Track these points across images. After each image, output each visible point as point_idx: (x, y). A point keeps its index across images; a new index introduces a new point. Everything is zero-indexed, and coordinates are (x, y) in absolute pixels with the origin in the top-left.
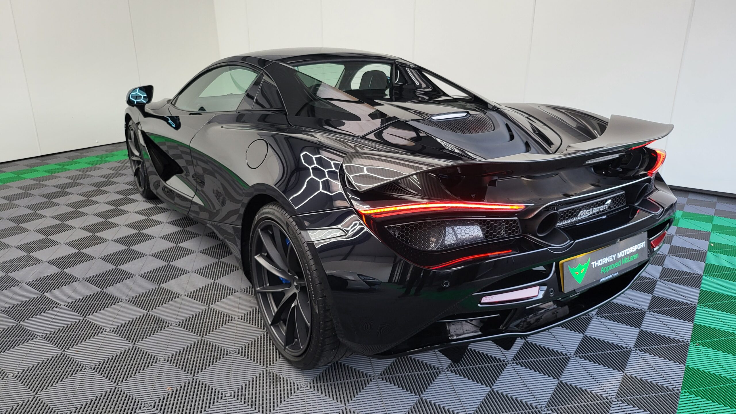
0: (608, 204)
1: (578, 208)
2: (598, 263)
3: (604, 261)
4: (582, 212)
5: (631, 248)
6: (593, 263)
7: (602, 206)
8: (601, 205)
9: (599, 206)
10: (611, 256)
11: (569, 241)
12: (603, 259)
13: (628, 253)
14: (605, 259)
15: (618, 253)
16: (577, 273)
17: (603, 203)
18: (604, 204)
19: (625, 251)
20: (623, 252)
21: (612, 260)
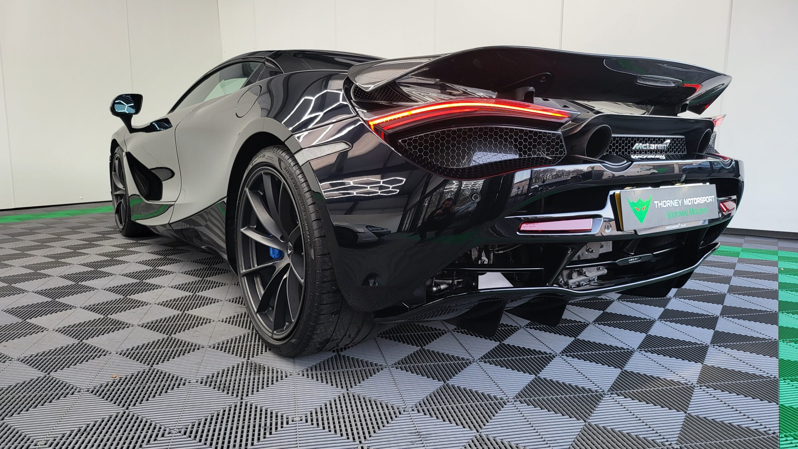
0: (667, 143)
1: (633, 138)
2: (661, 204)
3: (669, 204)
4: (637, 144)
5: (698, 198)
6: (656, 202)
7: (661, 145)
8: (659, 143)
9: (656, 143)
10: (677, 200)
11: (626, 161)
12: (668, 201)
13: (695, 203)
14: (669, 201)
15: (684, 200)
16: (638, 210)
17: (662, 141)
18: (662, 143)
19: (692, 199)
20: (689, 199)
21: (677, 205)
